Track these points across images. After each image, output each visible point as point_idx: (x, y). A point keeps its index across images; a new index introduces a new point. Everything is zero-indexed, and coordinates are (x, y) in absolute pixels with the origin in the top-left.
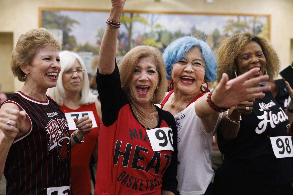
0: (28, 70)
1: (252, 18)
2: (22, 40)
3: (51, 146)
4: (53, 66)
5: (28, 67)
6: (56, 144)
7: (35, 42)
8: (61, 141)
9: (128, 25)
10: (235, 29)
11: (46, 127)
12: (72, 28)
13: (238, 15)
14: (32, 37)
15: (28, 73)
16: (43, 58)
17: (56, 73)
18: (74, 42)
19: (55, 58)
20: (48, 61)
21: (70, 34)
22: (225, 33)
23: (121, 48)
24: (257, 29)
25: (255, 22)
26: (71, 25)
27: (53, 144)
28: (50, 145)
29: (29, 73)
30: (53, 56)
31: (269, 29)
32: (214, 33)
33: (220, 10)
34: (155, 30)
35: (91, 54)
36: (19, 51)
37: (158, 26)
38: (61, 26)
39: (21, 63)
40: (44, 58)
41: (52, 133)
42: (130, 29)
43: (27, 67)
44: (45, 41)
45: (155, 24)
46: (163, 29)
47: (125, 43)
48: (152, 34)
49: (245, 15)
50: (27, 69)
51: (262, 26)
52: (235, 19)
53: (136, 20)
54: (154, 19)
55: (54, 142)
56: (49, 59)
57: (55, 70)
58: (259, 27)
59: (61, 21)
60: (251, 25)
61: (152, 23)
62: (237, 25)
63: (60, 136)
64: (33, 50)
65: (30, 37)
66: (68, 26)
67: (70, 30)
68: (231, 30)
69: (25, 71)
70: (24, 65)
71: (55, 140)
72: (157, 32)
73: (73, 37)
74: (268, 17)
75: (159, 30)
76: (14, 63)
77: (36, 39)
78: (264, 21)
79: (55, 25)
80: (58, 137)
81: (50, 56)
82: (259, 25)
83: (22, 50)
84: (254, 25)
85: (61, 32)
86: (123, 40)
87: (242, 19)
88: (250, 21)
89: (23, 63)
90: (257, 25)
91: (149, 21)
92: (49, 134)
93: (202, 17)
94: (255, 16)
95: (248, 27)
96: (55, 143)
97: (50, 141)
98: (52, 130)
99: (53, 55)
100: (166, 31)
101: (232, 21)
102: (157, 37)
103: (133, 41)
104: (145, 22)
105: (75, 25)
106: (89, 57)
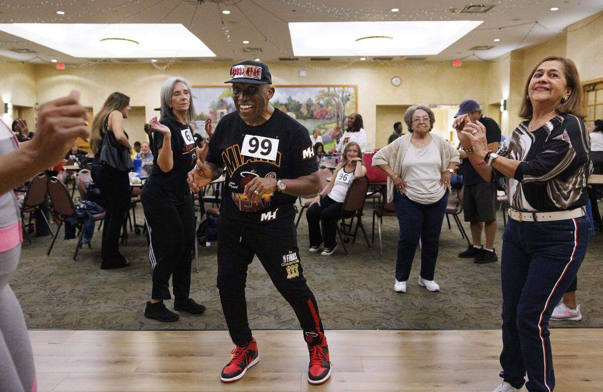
1: (341, 88)
10: (326, 98)
13: (328, 87)
22: (318, 101)
24: (345, 98)
25: (343, 92)
31: (356, 98)
32: (307, 102)
33: (312, 83)
49: (334, 86)
51: (350, 95)
52: (326, 90)
58: (347, 96)
60: (340, 95)
62: (328, 95)
68: (322, 99)
74: (355, 88)
78: (351, 91)
82: (348, 94)
84: (343, 94)
87: (332, 89)
88: (339, 92)
90: (345, 94)
93: (296, 89)
94: (344, 87)
95: (338, 97)
101: (323, 92)
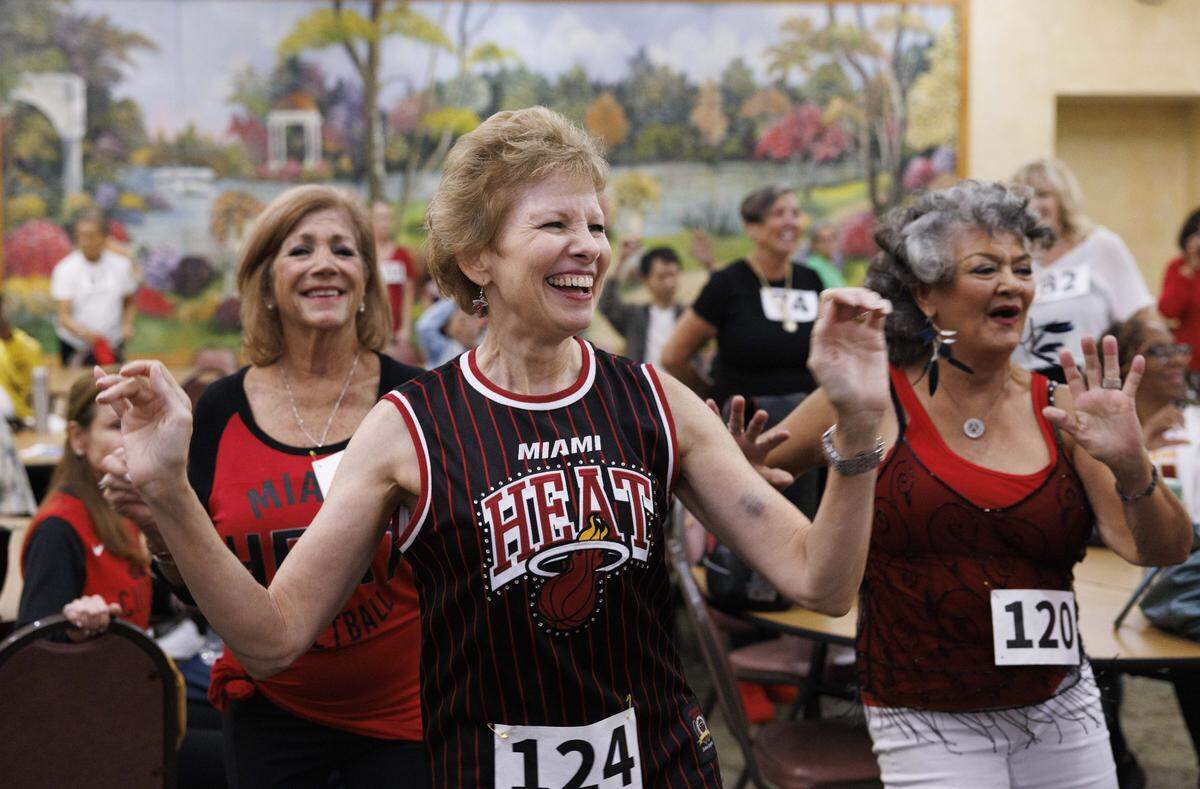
0: (486, 271)
1: (890, 11)
2: (461, 156)
3: (497, 572)
4: (574, 250)
5: (486, 260)
6: (517, 569)
7: (504, 162)
8: (560, 558)
9: (362, 50)
10: (818, 60)
11: (481, 498)
12: (125, 69)
13: (831, 1)
14: (496, 146)
15: (486, 282)
16: (536, 223)
17: (587, 278)
18: (136, 123)
19: (584, 218)
20: (557, 230)
21: (118, 93)
22: (777, 74)
23: (332, 146)
24: (911, 59)
25: (901, 29)
26: (122, 57)
27: (504, 566)
28: (492, 570)
29: (491, 283)
30: (574, 212)
31: (963, 57)
32: (727, 76)
34: (477, 68)
35: (206, 173)
36: (451, 201)
37: (490, 52)
38: (79, 61)
39: (461, 245)
40: (542, 221)
41: (503, 523)
42: (369, 68)
43: (481, 258)
44: (545, 155)
45: (476, 42)
46: (511, 64)
47: (348, 124)
48: (464, 83)
50: (482, 267)
51: (931, 44)
53: (392, 30)
54: (470, 24)
55: (510, 561)
56: (560, 224)
57: (586, 265)
58: (917, 49)
59: (76, 41)
60: (887, 43)
61: (464, 38)
62: (825, 41)
63: (555, 539)
64: (502, 193)
65: (489, 146)
66: (109, 59)
67: (116, 77)
68: (801, 60)
69: (475, 275)
70: (472, 254)
71: (519, 552)
72: (485, 76)
73: (127, 105)
74: (959, 5)
75: (493, 67)
76: (435, 248)
77: (511, 149)
79: (53, 55)
80: (536, 539)
81: (564, 215)
82: (923, 40)
83: (464, 195)
84: (899, 40)
85: (78, 85)
86: (340, 114)
87: (846, 15)
88: (880, 25)
89: (467, 243)
90: (909, 40)
91: (451, 30)
92: (488, 526)
94: (903, 2)
95: (874, 51)
96: (514, 563)
97: (491, 556)
98: (508, 513)
99: (576, 208)
100: (522, 72)
101: (802, 26)
102: (483, 99)
103: (384, 117)
104: (431, 37)
105: (136, 54)
106: (194, 187)
